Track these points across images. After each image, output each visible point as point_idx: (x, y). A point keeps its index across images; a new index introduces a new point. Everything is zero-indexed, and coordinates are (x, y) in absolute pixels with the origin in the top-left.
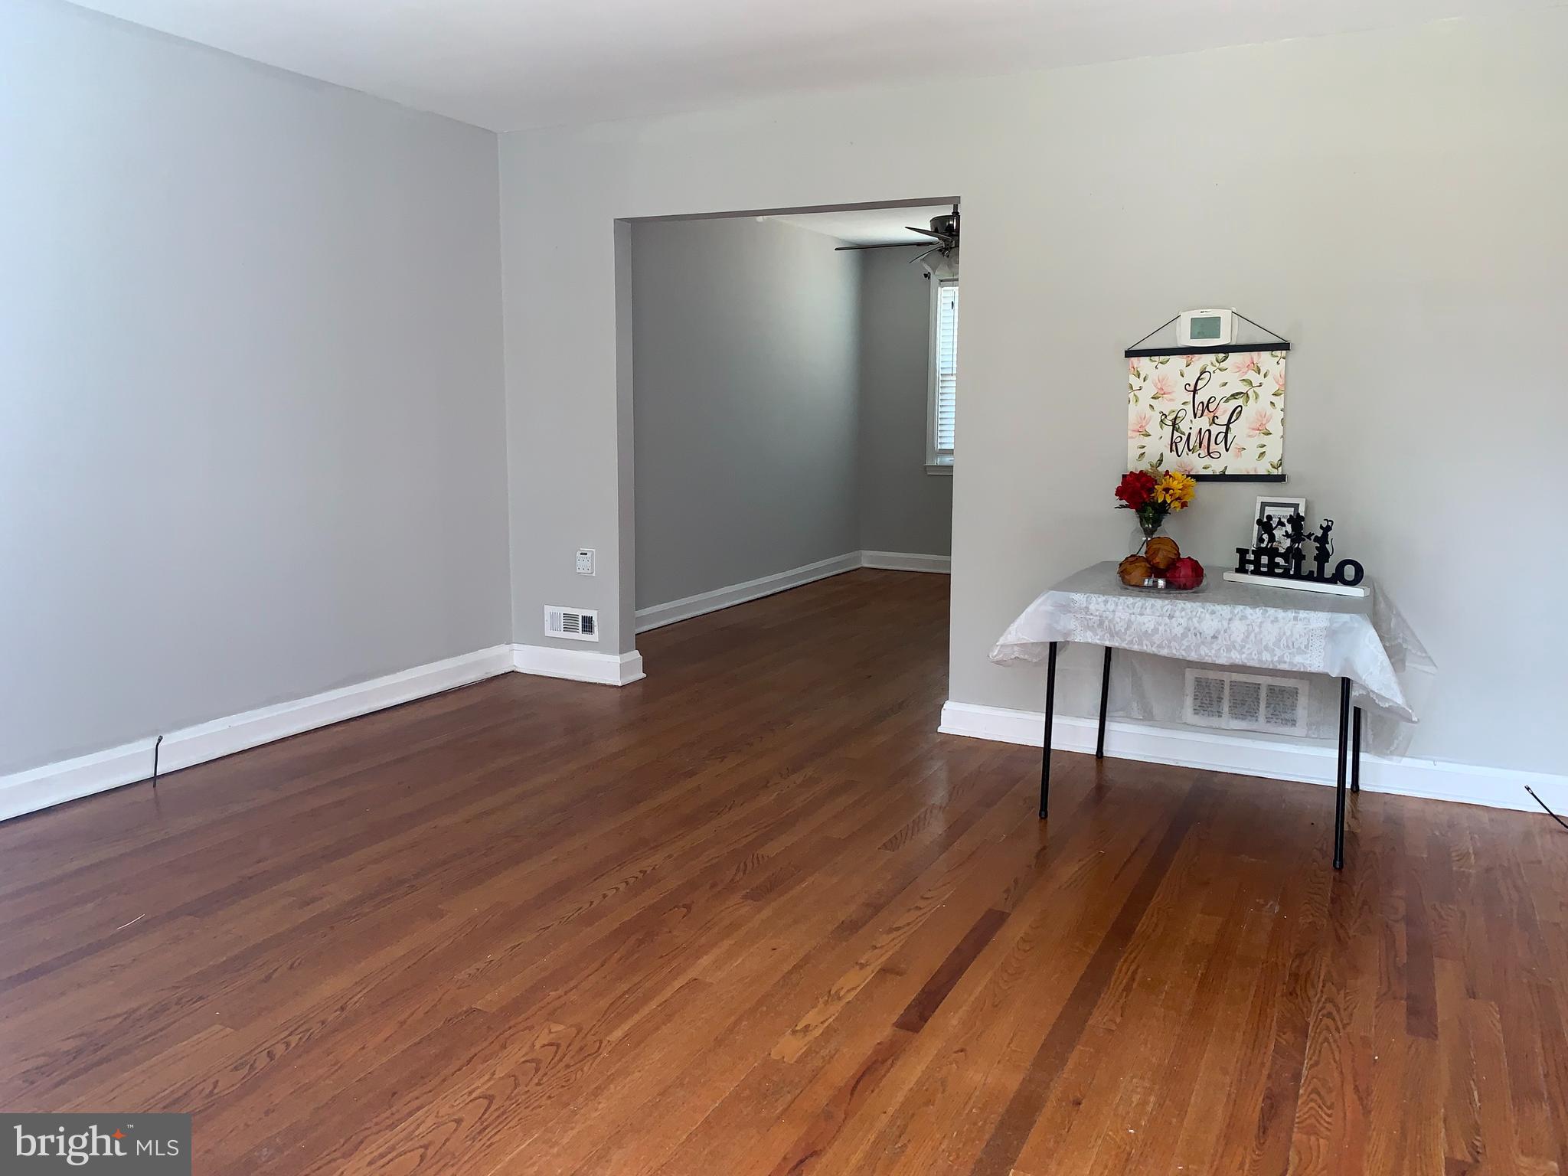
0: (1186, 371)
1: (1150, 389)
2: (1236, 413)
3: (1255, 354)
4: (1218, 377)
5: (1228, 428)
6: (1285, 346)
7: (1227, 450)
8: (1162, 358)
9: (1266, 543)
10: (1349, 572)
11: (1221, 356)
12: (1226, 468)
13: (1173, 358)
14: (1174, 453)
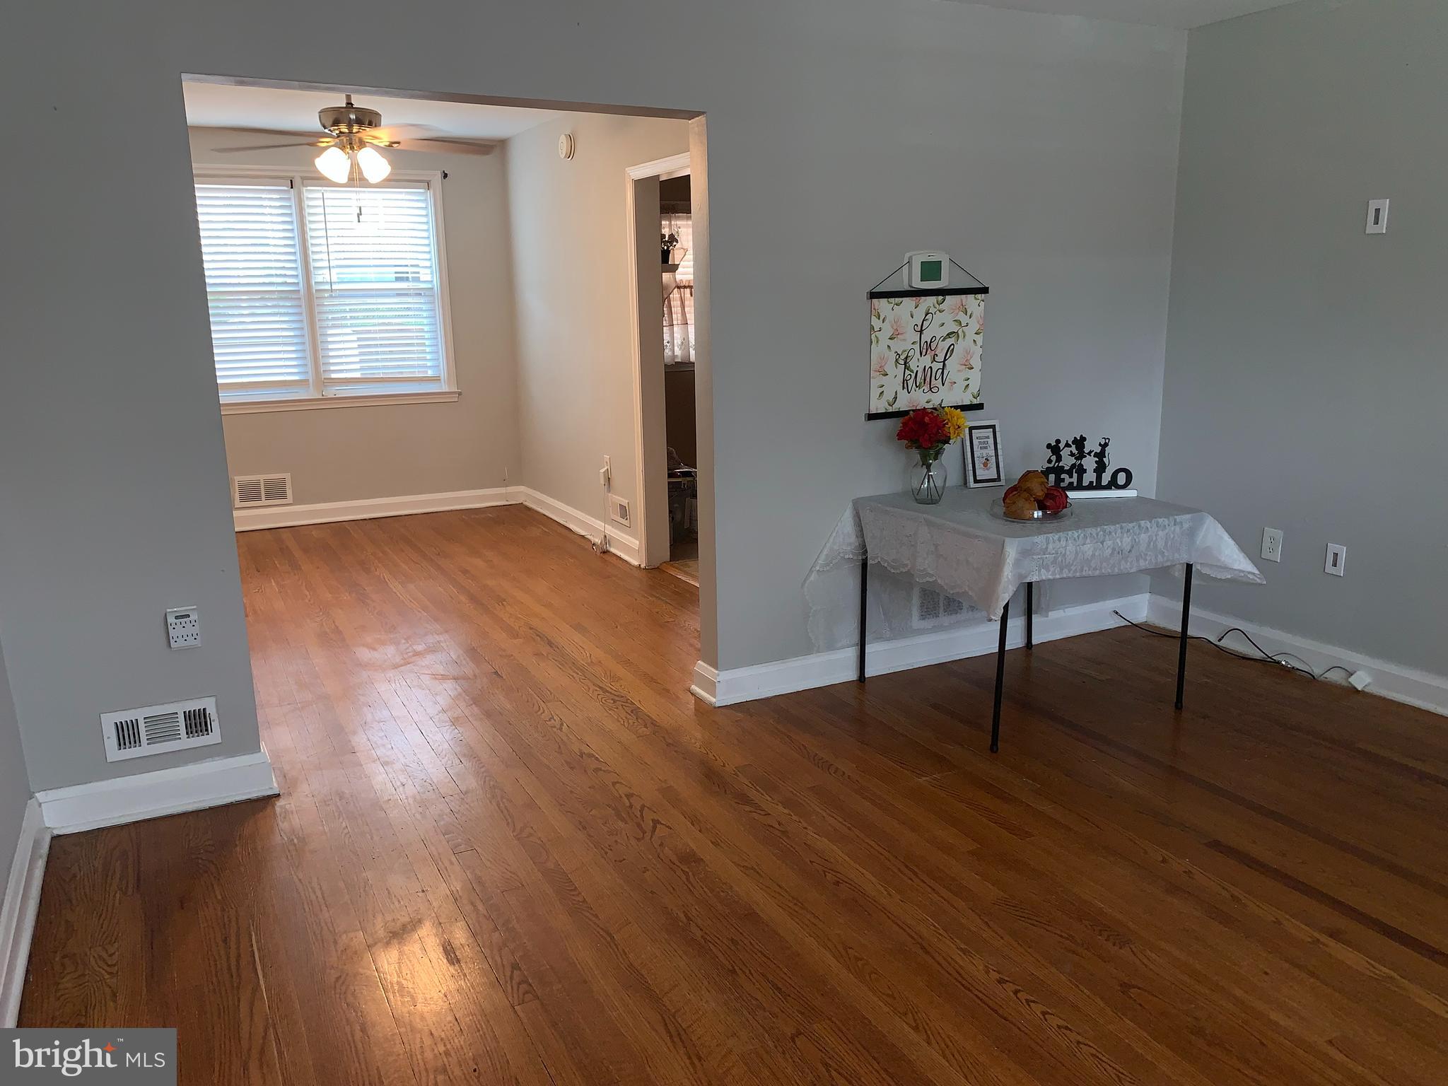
0: (915, 312)
1: (888, 330)
2: (950, 350)
3: (963, 297)
4: (939, 317)
5: (944, 365)
6: (984, 290)
7: (943, 385)
8: (898, 300)
9: (1053, 463)
10: (1121, 479)
11: (940, 298)
12: (942, 400)
13: (905, 300)
14: (906, 390)
